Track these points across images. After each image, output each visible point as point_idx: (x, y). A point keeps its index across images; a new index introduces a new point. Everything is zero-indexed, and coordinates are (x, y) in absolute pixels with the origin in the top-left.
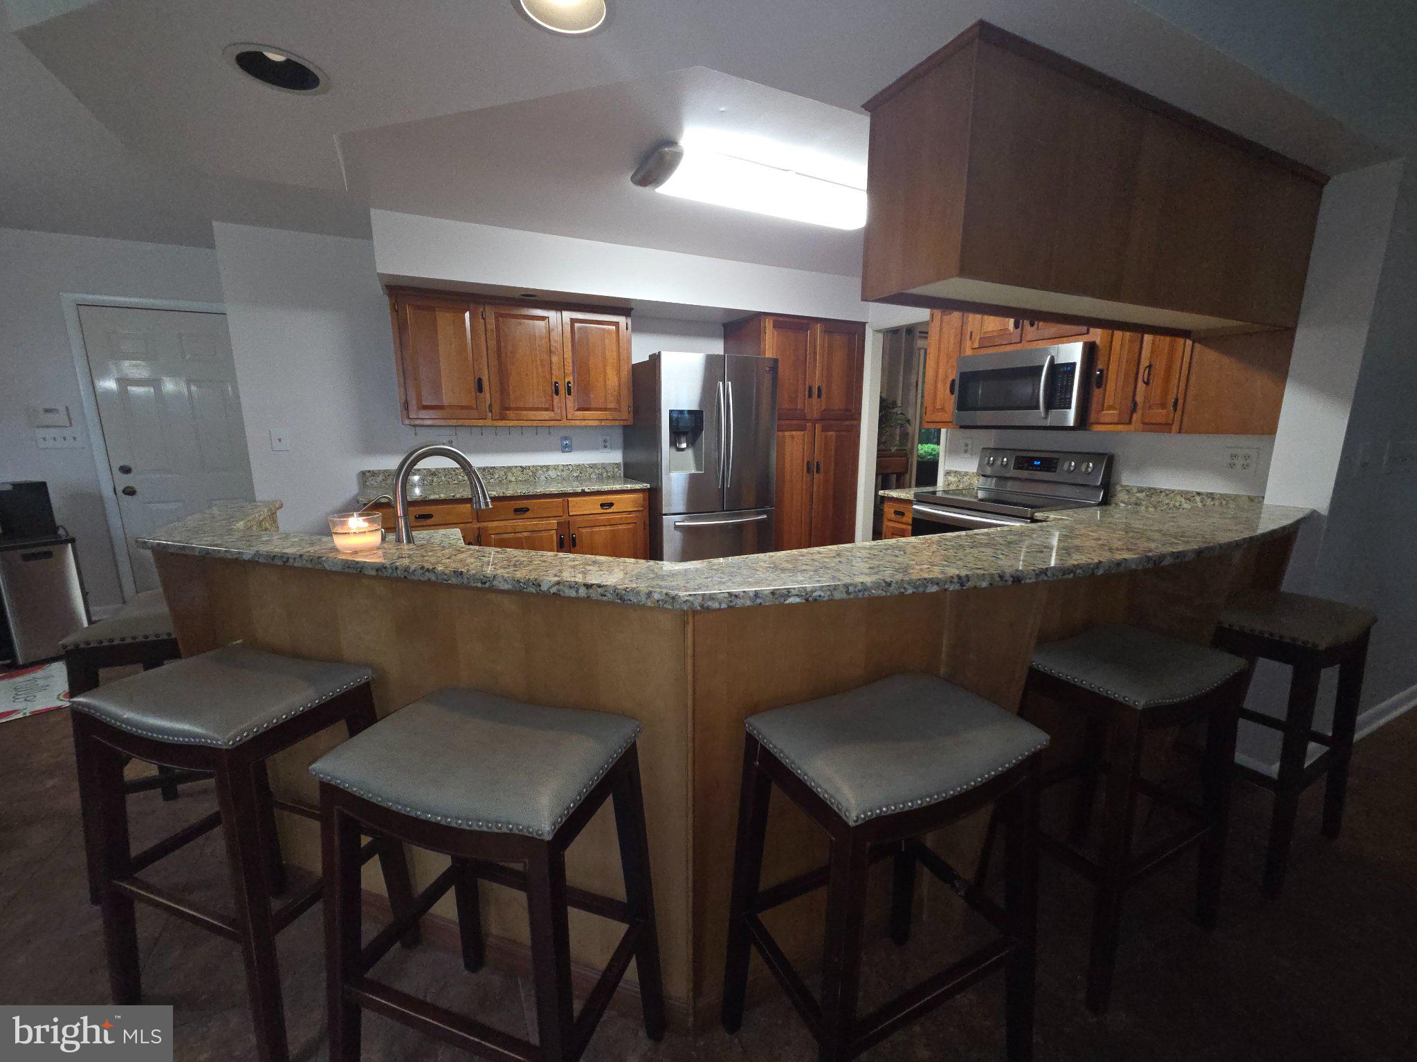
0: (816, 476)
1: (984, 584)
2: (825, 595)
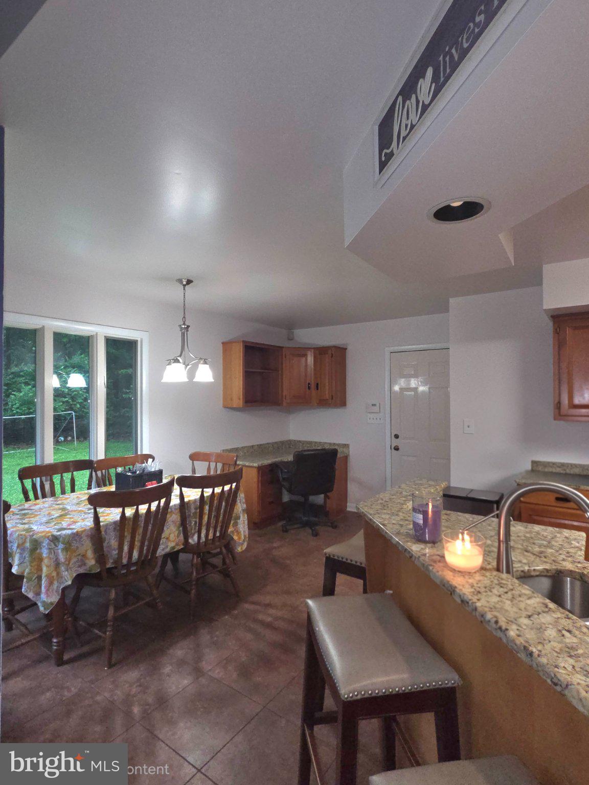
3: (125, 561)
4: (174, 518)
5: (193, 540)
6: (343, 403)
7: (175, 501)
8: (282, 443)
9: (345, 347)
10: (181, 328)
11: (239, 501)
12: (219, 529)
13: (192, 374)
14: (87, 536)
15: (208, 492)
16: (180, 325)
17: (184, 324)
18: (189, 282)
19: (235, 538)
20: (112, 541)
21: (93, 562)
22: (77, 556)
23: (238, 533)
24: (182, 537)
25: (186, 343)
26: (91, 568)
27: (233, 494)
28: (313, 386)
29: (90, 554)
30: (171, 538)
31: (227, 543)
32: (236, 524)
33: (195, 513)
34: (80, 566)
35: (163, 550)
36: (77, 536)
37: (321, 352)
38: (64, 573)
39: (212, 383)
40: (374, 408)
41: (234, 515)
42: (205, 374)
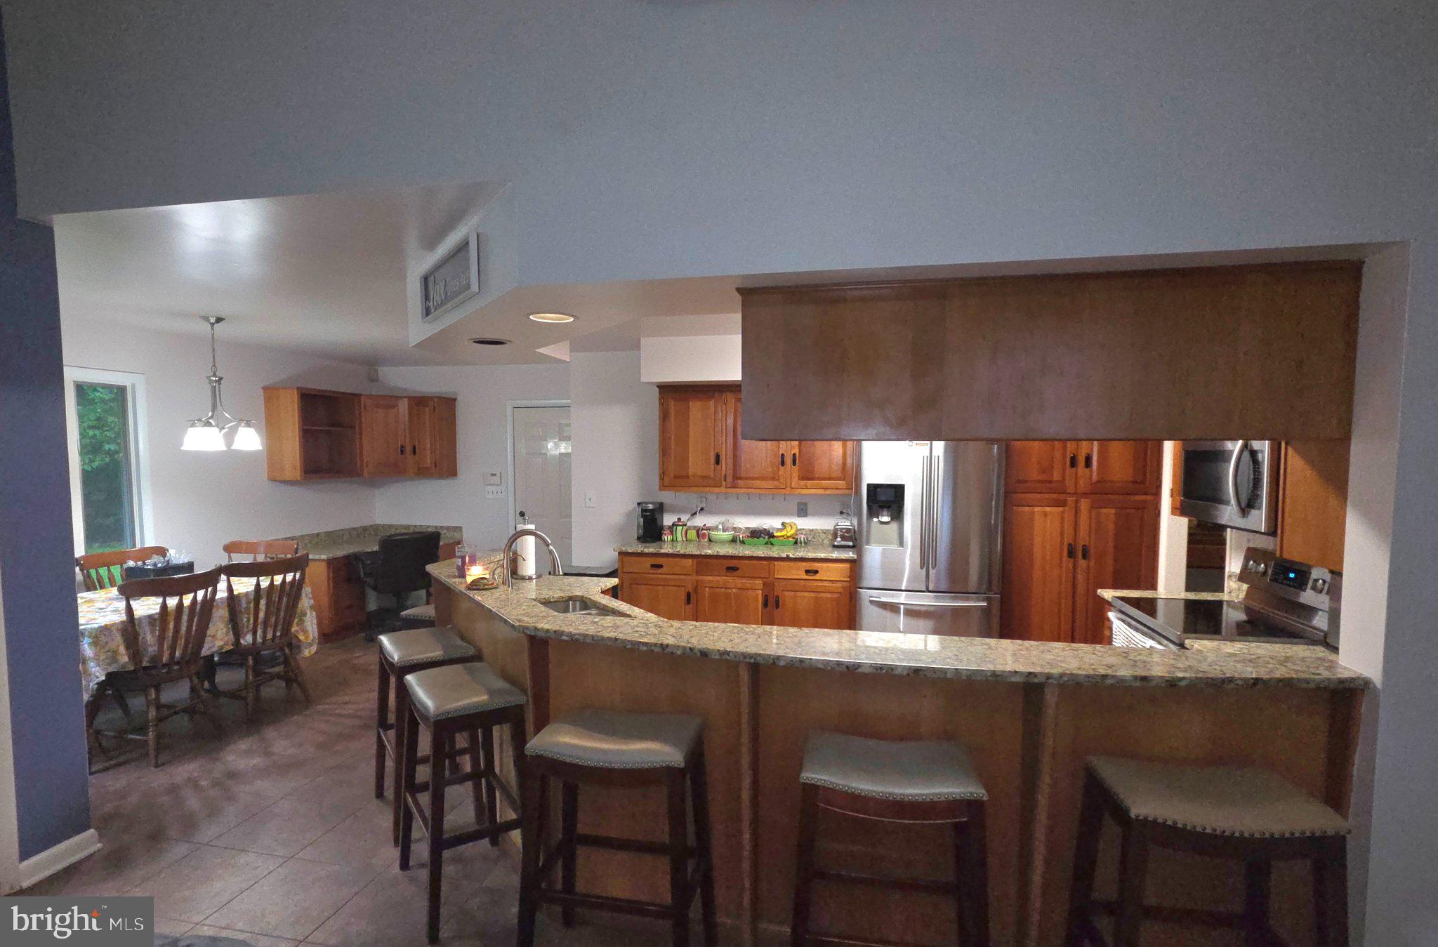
0: (1082, 563)
1: (679, 652)
2: (581, 638)
3: (165, 659)
4: (220, 614)
5: (248, 639)
6: (452, 472)
7: (222, 593)
8: (365, 529)
9: (453, 397)
10: (211, 381)
11: (304, 595)
12: (280, 627)
13: (229, 438)
14: (118, 630)
15: (265, 582)
16: (208, 377)
17: (214, 375)
18: (219, 320)
19: (302, 637)
20: (149, 638)
21: (126, 659)
22: (107, 652)
23: (305, 631)
24: (231, 636)
25: (218, 400)
26: (123, 666)
27: (297, 586)
28: (408, 449)
29: (122, 650)
30: (218, 637)
31: (290, 644)
32: (301, 622)
33: (248, 608)
34: (110, 664)
35: (209, 648)
36: (105, 629)
37: (419, 402)
38: (94, 669)
39: (260, 450)
40: (494, 478)
41: (299, 611)
42: (250, 440)
